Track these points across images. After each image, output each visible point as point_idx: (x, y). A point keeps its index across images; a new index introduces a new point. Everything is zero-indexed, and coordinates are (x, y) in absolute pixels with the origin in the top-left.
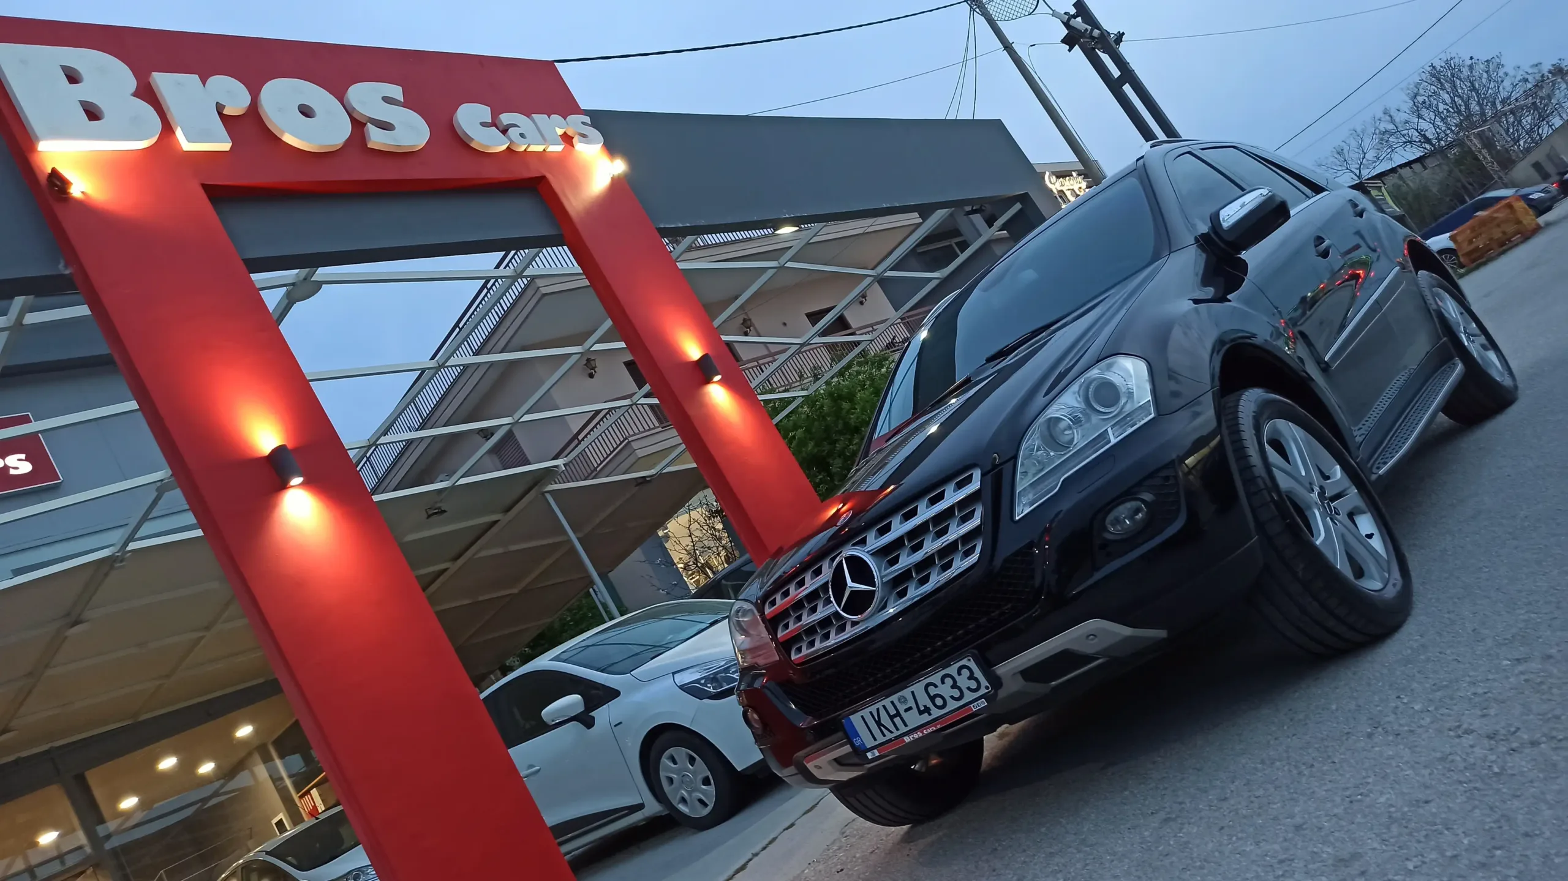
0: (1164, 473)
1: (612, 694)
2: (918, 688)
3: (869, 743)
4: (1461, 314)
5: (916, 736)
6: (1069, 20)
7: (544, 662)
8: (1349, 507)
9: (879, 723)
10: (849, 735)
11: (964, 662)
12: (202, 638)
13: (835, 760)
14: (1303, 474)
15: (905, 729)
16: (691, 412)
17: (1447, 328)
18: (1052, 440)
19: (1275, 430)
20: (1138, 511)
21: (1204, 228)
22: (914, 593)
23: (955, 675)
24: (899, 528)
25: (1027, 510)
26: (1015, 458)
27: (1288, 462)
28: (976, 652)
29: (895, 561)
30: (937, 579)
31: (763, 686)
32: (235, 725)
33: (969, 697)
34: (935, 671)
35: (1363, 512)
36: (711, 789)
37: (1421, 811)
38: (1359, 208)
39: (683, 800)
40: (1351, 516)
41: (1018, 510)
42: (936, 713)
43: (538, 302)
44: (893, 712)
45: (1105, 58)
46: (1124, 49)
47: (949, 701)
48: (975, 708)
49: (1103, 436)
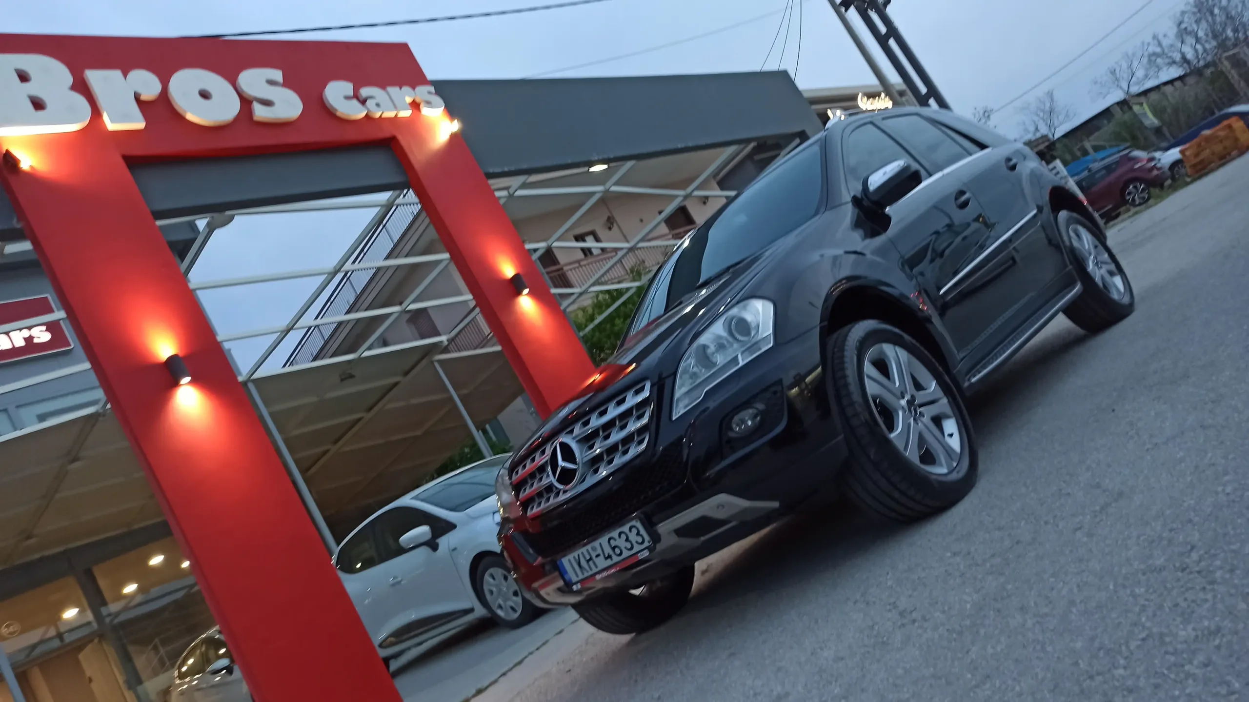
0: (770, 390)
1: (451, 526)
2: (604, 540)
3: (574, 579)
4: (1095, 247)
5: (603, 575)
7: (407, 501)
8: (935, 413)
9: (579, 565)
10: (562, 574)
11: (633, 523)
13: (556, 589)
14: (897, 384)
15: (597, 570)
16: (503, 317)
17: (1076, 258)
18: (705, 358)
19: (882, 352)
20: (756, 416)
21: (856, 189)
22: (604, 470)
23: (627, 531)
24: (595, 422)
25: (682, 412)
26: (675, 374)
27: (885, 376)
28: (641, 516)
29: (592, 447)
30: (619, 460)
31: (511, 534)
33: (637, 548)
34: (614, 530)
35: (948, 417)
36: (519, 600)
38: (1013, 161)
39: (501, 607)
40: (938, 419)
41: (674, 413)
42: (616, 559)
44: (588, 557)
45: (875, 17)
47: (624, 550)
48: (641, 556)
49: (735, 360)
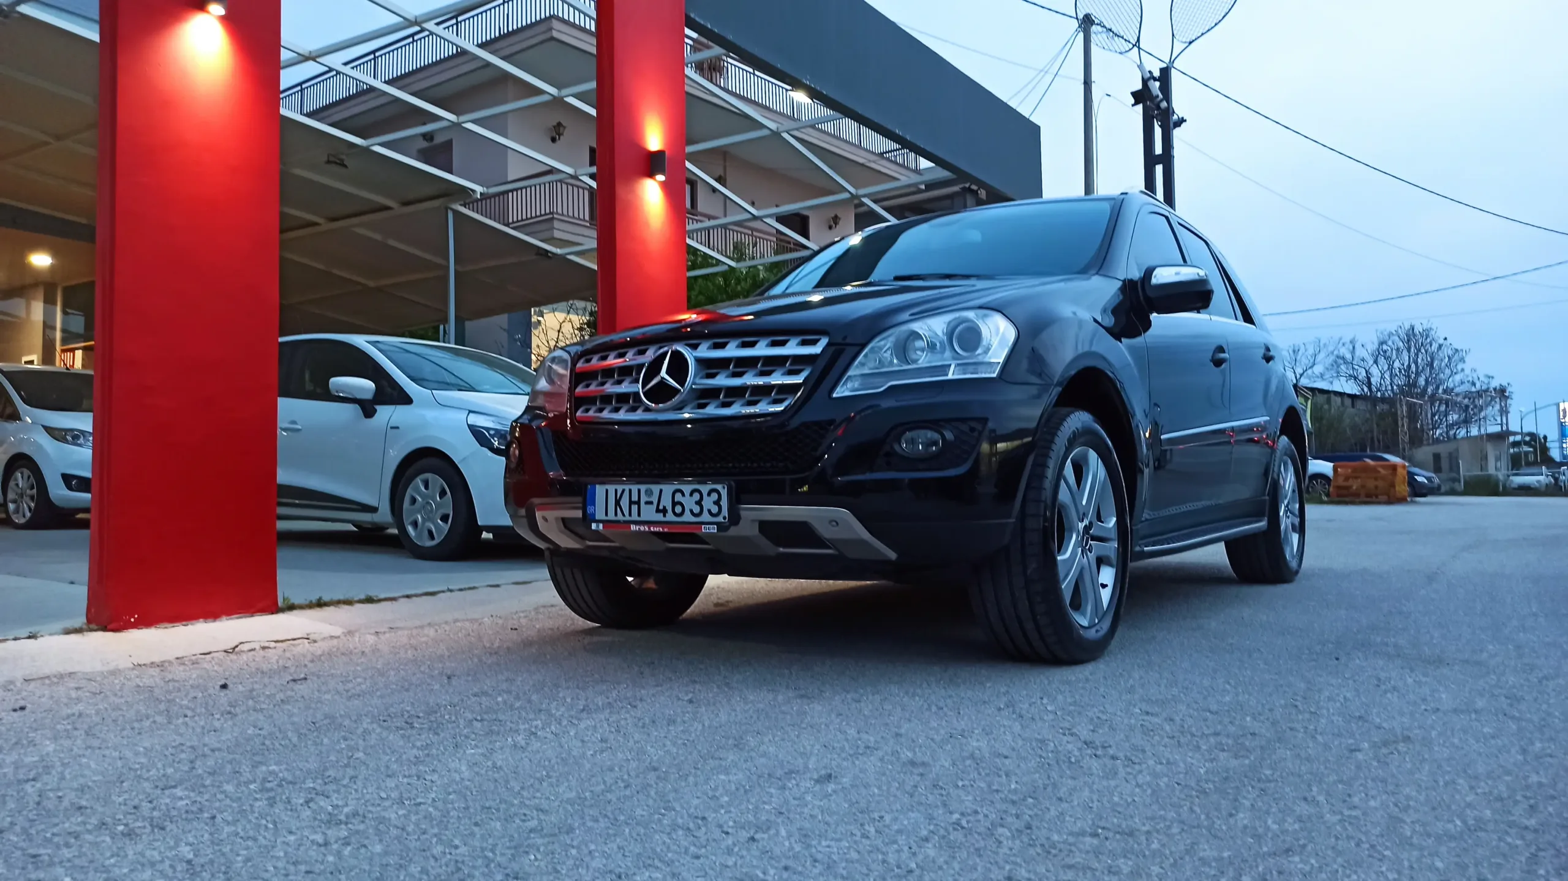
0: (973, 424)
1: (405, 399)
2: (668, 489)
3: (600, 515)
4: (1294, 491)
5: (642, 528)
6: (1149, 79)
7: (360, 341)
8: (1102, 553)
9: (618, 503)
10: (587, 500)
11: (719, 487)
12: (46, 143)
13: (563, 520)
14: (1084, 503)
15: (637, 518)
16: (620, 191)
17: (1275, 491)
18: (903, 350)
19: (1085, 457)
20: (935, 443)
21: (1136, 274)
22: (712, 410)
23: (705, 492)
24: (732, 350)
25: (847, 393)
26: (863, 346)
27: (1079, 486)
28: (733, 483)
29: (712, 376)
30: (737, 409)
31: (539, 428)
32: (36, 246)
33: (706, 517)
34: (689, 482)
35: (1110, 565)
36: (446, 527)
37: (997, 760)
38: (1271, 353)
39: (415, 524)
40: (1101, 561)
41: (838, 389)
42: (670, 517)
43: (542, 42)
44: (635, 498)
45: (1158, 132)
46: (1177, 133)
47: (687, 512)
48: (705, 529)
49: (945, 368)
